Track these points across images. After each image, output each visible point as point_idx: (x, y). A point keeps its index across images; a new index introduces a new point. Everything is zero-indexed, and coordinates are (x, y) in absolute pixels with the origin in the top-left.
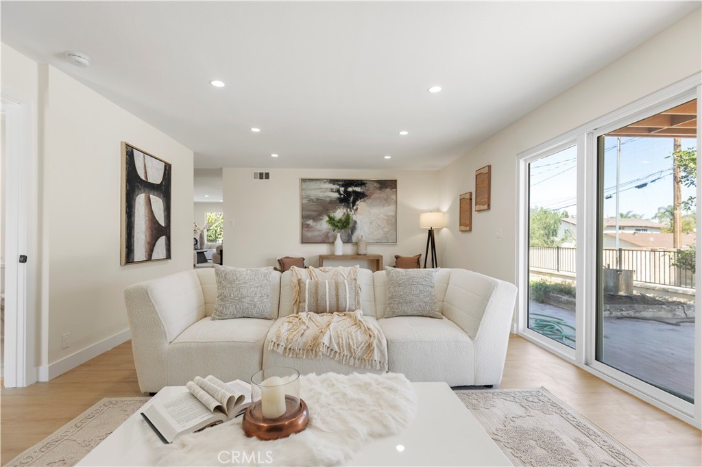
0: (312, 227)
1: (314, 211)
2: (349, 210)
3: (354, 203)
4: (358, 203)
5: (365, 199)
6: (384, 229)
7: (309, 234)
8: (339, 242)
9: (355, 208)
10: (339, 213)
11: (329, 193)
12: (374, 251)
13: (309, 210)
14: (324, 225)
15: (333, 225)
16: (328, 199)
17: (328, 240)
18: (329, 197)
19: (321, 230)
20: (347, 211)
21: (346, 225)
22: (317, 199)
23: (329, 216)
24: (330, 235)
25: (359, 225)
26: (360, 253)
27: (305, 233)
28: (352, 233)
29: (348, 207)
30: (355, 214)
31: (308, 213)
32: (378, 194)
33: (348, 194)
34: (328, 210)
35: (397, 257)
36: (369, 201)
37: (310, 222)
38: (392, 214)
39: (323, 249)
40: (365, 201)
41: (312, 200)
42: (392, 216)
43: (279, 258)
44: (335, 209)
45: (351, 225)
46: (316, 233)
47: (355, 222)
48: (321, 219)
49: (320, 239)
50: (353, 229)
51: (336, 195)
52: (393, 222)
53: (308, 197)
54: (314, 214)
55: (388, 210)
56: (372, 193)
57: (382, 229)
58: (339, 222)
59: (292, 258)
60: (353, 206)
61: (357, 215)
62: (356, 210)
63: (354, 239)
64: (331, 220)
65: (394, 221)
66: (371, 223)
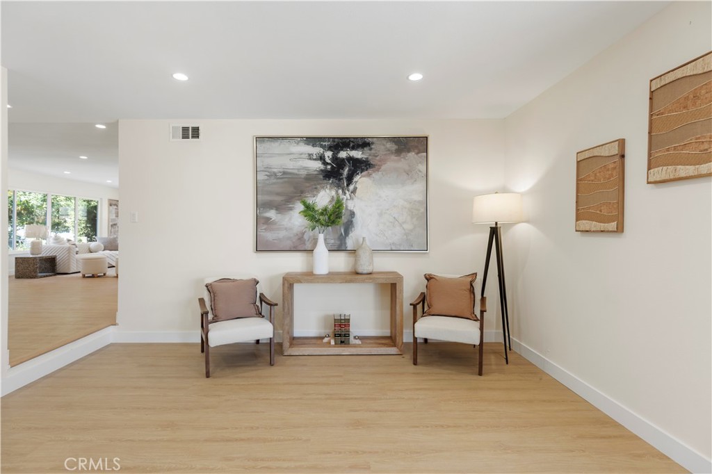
0: (274, 223)
1: (278, 194)
2: (340, 191)
3: (350, 179)
4: (357, 178)
5: (370, 171)
6: (405, 226)
7: (269, 236)
8: (321, 248)
9: (351, 187)
10: (323, 198)
11: (307, 162)
12: (385, 264)
13: (270, 193)
14: (295, 219)
15: (312, 218)
16: (304, 173)
17: (302, 246)
18: (305, 168)
19: (291, 229)
20: (337, 192)
21: (335, 218)
22: (284, 173)
23: (304, 203)
24: (306, 237)
25: (358, 220)
26: (360, 270)
27: (262, 233)
28: (347, 233)
29: (339, 186)
30: (351, 198)
31: (267, 198)
32: (393, 163)
33: (339, 163)
34: (302, 192)
35: (429, 278)
36: (376, 175)
37: (272, 214)
38: (421, 197)
39: (293, 263)
40: (369, 175)
41: (275, 174)
42: (419, 202)
43: (209, 281)
44: (316, 190)
45: (344, 219)
46: (282, 234)
47: (352, 214)
48: (291, 209)
49: (288, 244)
50: (349, 226)
51: (318, 165)
52: (423, 214)
53: (267, 168)
54: (279, 199)
55: (414, 191)
56: (383, 161)
57: (401, 225)
58: (322, 214)
59: (234, 280)
60: (348, 185)
61: (355, 200)
62: (354, 191)
63: (350, 243)
64: (309, 210)
65: (423, 210)
66: (381, 215)
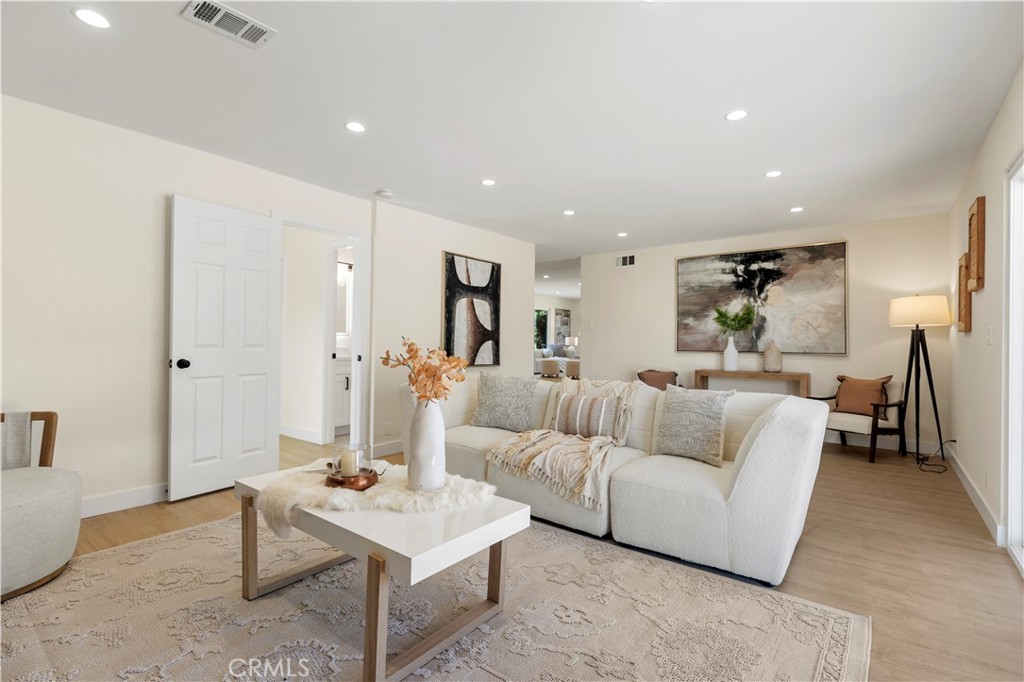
0: (692, 328)
1: (695, 304)
2: (752, 299)
3: (761, 289)
4: (768, 287)
5: (782, 280)
6: (820, 330)
7: (688, 339)
8: (731, 350)
9: (763, 295)
10: (736, 306)
11: (721, 275)
12: (794, 365)
13: (689, 303)
14: (710, 325)
15: (724, 323)
16: (718, 285)
17: (715, 347)
18: (720, 281)
19: (706, 333)
20: (749, 302)
21: (748, 326)
22: (701, 287)
23: (718, 311)
24: (719, 340)
25: (770, 324)
26: (767, 369)
27: (682, 337)
28: (758, 336)
29: (750, 295)
30: (763, 305)
31: (686, 308)
32: (807, 270)
33: (751, 275)
34: (716, 302)
35: (841, 379)
36: (788, 283)
37: (690, 321)
38: (838, 302)
39: (708, 361)
40: (780, 284)
41: (693, 288)
42: (836, 306)
43: (640, 371)
44: (728, 300)
45: (755, 324)
46: (698, 337)
47: (764, 319)
48: (706, 316)
49: (704, 345)
50: (760, 330)
51: (731, 278)
52: (842, 317)
53: (687, 283)
54: (696, 308)
55: (831, 296)
56: (796, 269)
57: (815, 329)
58: (733, 320)
59: (658, 372)
60: (759, 294)
61: (767, 307)
62: (765, 299)
63: (761, 345)
64: (722, 318)
65: (840, 314)
66: (793, 320)
